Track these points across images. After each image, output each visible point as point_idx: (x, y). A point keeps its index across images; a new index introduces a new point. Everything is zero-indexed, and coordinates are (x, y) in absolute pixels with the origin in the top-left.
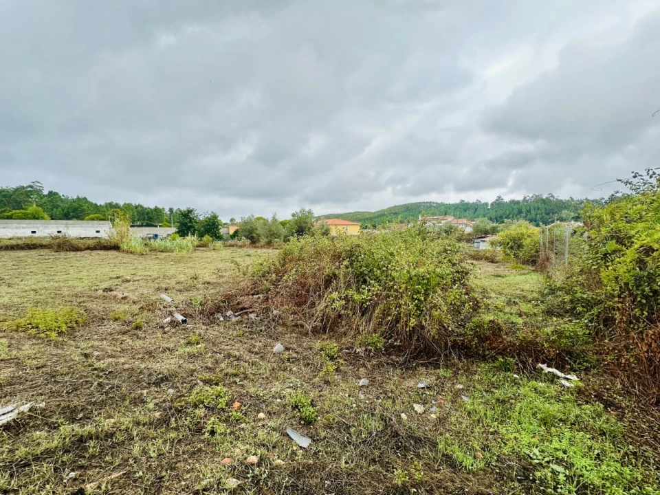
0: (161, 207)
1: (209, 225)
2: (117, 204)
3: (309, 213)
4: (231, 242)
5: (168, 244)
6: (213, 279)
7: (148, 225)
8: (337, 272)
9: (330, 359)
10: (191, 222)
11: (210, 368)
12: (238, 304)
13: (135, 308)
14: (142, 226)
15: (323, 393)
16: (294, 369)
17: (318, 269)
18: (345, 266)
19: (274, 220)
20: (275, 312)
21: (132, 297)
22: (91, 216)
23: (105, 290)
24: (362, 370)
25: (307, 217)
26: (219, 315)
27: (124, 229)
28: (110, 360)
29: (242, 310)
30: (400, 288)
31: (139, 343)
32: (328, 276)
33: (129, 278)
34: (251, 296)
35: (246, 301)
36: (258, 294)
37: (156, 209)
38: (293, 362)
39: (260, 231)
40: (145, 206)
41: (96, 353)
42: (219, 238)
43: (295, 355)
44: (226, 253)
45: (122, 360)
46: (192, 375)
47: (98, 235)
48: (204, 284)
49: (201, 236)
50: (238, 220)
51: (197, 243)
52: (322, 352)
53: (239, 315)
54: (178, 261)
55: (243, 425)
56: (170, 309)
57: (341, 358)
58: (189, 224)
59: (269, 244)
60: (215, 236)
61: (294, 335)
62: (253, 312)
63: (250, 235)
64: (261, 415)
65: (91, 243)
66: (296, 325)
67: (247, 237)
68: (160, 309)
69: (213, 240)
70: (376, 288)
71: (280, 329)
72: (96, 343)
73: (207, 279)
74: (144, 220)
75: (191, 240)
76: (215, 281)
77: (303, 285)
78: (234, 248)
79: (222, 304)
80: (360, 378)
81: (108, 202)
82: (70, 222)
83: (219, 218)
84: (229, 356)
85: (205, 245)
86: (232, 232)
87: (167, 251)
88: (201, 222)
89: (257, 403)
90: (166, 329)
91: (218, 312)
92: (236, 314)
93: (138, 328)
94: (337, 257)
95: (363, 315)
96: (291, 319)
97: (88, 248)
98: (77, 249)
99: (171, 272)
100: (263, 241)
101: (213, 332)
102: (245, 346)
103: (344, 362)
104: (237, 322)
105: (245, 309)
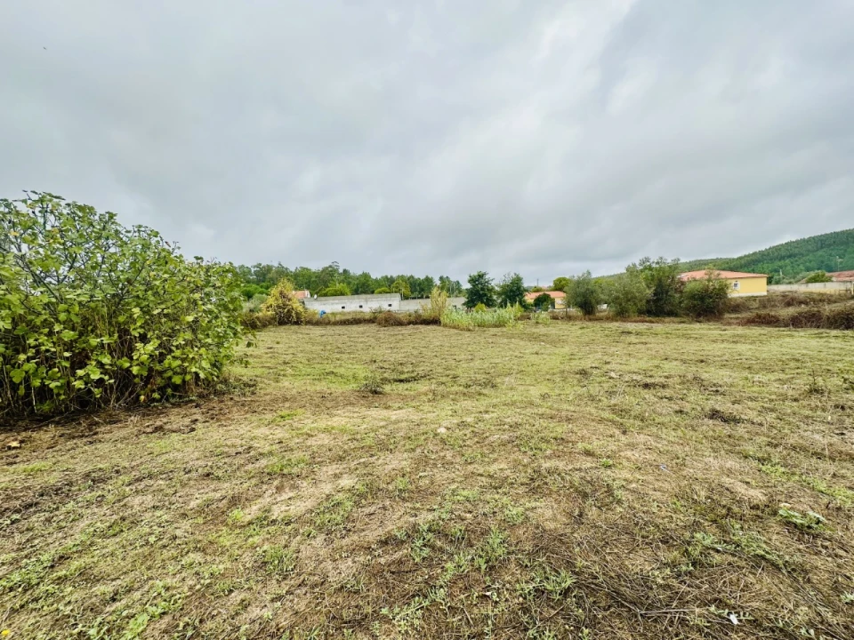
1: (511, 290)
82: (365, 296)
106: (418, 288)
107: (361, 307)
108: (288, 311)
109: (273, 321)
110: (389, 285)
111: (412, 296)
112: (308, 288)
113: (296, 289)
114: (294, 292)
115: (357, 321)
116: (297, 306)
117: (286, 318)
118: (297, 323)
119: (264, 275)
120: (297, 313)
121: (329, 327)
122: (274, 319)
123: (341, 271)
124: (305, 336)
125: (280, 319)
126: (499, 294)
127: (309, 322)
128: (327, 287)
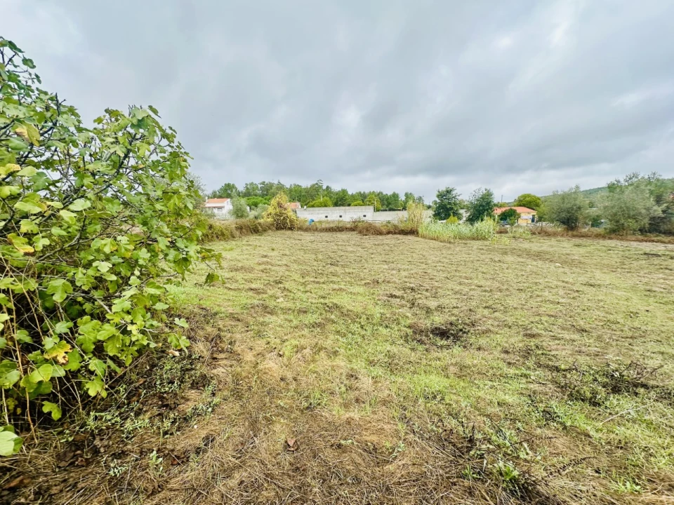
22: (354, 203)
47: (366, 219)
106: (386, 202)
107: (341, 216)
109: (272, 227)
110: (363, 199)
111: (382, 209)
112: (299, 201)
113: (290, 201)
114: (289, 203)
115: (340, 229)
116: (291, 214)
117: (282, 224)
118: (290, 229)
119: (267, 190)
120: (291, 221)
121: (316, 233)
122: (273, 225)
123: (324, 187)
124: (297, 242)
125: (277, 225)
126: (468, 209)
127: (300, 229)
128: (314, 200)
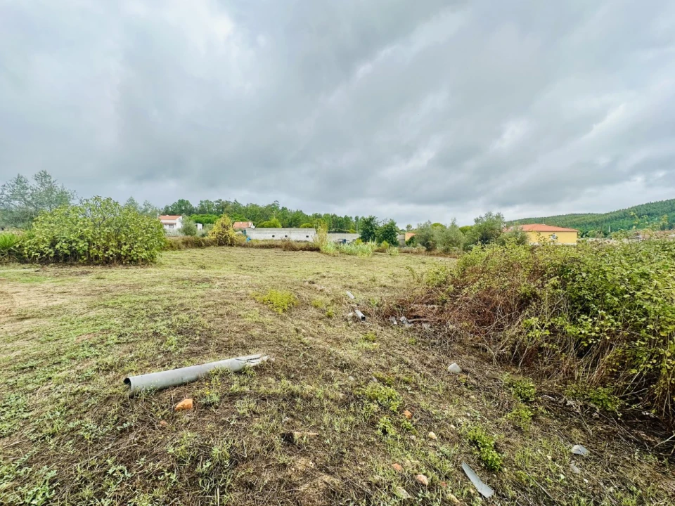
0: (349, 216)
1: (387, 231)
2: (320, 215)
3: (498, 217)
4: (406, 248)
5: (353, 248)
6: (389, 283)
7: (340, 232)
8: (538, 291)
9: (524, 401)
10: (372, 229)
11: (383, 368)
12: (412, 311)
13: (328, 300)
14: (335, 232)
15: (512, 440)
16: (473, 397)
17: (510, 286)
18: (553, 285)
19: (453, 226)
20: (451, 327)
21: (327, 290)
22: (304, 224)
23: (310, 282)
24: (576, 433)
25: (494, 222)
26: (392, 319)
27: (324, 235)
28: (311, 338)
29: (415, 318)
30: (662, 329)
31: (330, 330)
32: (525, 295)
33: (325, 274)
34: (425, 305)
35: (420, 309)
36: (433, 304)
37: (346, 218)
38: (471, 389)
39: (437, 238)
40: (338, 216)
41: (303, 331)
42: (395, 243)
43: (474, 381)
44: (402, 259)
45: (318, 341)
46: (368, 370)
47: (307, 239)
48: (381, 286)
49: (380, 241)
50: (415, 227)
51: (376, 248)
52: (511, 389)
53: (413, 322)
54: (361, 263)
55: (413, 437)
56: (353, 305)
57: (540, 404)
58: (370, 231)
59: (446, 252)
60: (392, 242)
61: (472, 357)
62: (427, 322)
63: (426, 242)
64: (432, 434)
65: (303, 245)
66: (477, 347)
67: (423, 245)
68: (345, 304)
69: (390, 246)
70: (609, 322)
71: (456, 347)
72: (304, 323)
73: (383, 282)
74: (337, 227)
75: (372, 245)
76: (390, 285)
77: (487, 303)
78: (409, 255)
79: (396, 309)
80: (573, 442)
81: (315, 213)
82: (292, 229)
83: (396, 225)
84: (401, 361)
85: (382, 251)
86: (407, 238)
87: (353, 255)
88: (381, 229)
89: (429, 420)
90: (350, 323)
91: (393, 316)
92: (410, 321)
93: (329, 316)
94: (538, 273)
95: (580, 355)
96: (470, 339)
97: (301, 249)
98: (294, 249)
99: (354, 273)
100: (440, 248)
101: (387, 334)
102: (418, 355)
103: (545, 412)
104: (410, 329)
105: (418, 317)
107: (286, 236)
108: (226, 237)
109: (214, 243)
112: (253, 220)
113: (243, 220)
116: (232, 234)
117: (224, 241)
118: (231, 245)
125: (219, 242)
127: (239, 245)
128: (266, 220)
